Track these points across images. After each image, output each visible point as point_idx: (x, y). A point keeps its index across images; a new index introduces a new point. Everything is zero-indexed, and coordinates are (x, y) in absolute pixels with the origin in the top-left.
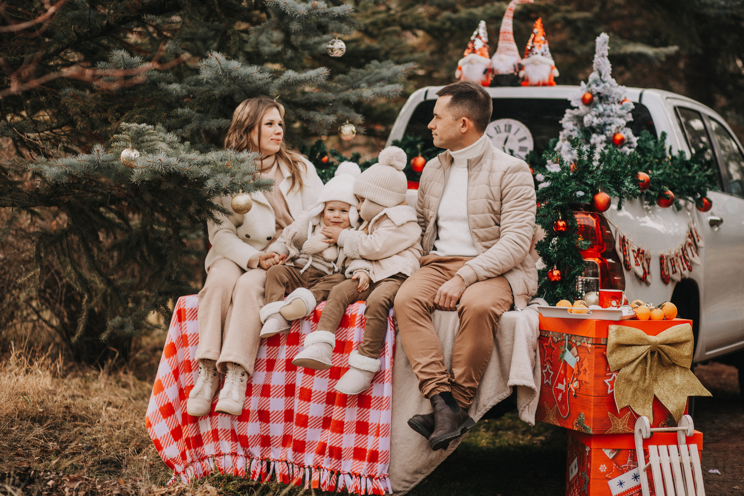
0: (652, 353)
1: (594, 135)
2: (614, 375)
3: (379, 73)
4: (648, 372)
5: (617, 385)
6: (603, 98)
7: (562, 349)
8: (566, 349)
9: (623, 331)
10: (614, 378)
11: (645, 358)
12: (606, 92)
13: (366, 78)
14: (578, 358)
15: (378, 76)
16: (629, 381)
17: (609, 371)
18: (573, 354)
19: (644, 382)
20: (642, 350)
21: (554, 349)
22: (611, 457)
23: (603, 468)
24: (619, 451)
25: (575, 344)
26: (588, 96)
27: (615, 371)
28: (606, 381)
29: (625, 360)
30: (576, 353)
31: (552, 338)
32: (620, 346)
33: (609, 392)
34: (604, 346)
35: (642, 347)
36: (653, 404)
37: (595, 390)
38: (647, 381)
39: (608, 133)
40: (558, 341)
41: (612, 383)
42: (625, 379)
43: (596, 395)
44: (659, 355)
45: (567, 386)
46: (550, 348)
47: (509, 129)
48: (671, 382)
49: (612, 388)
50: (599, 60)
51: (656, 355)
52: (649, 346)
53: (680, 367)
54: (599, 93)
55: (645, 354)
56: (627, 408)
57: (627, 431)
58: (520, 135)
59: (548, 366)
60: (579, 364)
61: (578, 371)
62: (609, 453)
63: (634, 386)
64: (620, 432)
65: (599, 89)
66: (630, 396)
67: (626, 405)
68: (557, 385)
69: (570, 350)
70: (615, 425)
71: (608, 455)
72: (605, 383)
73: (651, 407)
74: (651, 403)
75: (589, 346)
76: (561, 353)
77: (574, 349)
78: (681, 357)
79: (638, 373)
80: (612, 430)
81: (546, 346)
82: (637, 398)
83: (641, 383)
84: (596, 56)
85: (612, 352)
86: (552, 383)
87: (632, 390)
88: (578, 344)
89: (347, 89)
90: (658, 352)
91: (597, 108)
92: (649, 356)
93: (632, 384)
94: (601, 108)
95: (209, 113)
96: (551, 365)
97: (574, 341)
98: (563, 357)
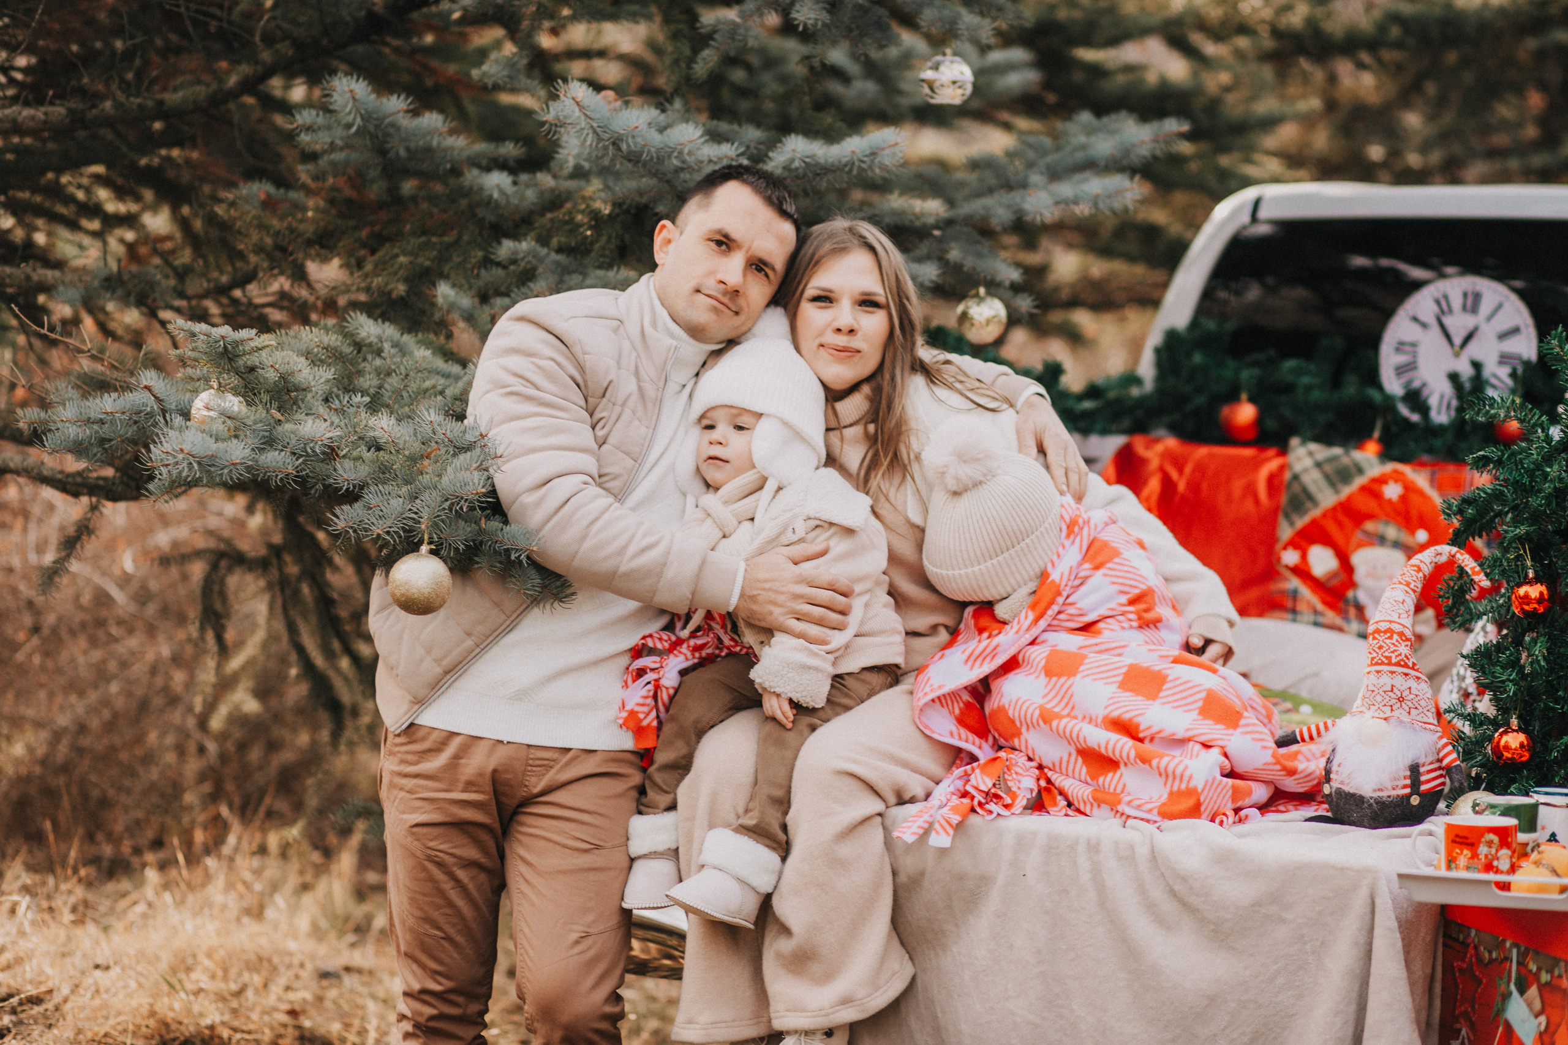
3: (1083, 147)
7: (1502, 987)
8: (1513, 987)
13: (1051, 158)
14: (1543, 1019)
15: (1080, 156)
18: (1530, 1005)
21: (1480, 983)
25: (1536, 976)
30: (1538, 1005)
31: (1476, 948)
40: (1491, 961)
47: (1472, 302)
58: (1503, 321)
59: (1464, 1032)
60: (1545, 1037)
69: (1522, 992)
76: (1498, 999)
77: (1533, 991)
81: (1461, 970)
88: (1545, 977)
89: (991, 191)
95: (588, 252)
96: (1472, 1026)
97: (1533, 967)
98: (1502, 1010)
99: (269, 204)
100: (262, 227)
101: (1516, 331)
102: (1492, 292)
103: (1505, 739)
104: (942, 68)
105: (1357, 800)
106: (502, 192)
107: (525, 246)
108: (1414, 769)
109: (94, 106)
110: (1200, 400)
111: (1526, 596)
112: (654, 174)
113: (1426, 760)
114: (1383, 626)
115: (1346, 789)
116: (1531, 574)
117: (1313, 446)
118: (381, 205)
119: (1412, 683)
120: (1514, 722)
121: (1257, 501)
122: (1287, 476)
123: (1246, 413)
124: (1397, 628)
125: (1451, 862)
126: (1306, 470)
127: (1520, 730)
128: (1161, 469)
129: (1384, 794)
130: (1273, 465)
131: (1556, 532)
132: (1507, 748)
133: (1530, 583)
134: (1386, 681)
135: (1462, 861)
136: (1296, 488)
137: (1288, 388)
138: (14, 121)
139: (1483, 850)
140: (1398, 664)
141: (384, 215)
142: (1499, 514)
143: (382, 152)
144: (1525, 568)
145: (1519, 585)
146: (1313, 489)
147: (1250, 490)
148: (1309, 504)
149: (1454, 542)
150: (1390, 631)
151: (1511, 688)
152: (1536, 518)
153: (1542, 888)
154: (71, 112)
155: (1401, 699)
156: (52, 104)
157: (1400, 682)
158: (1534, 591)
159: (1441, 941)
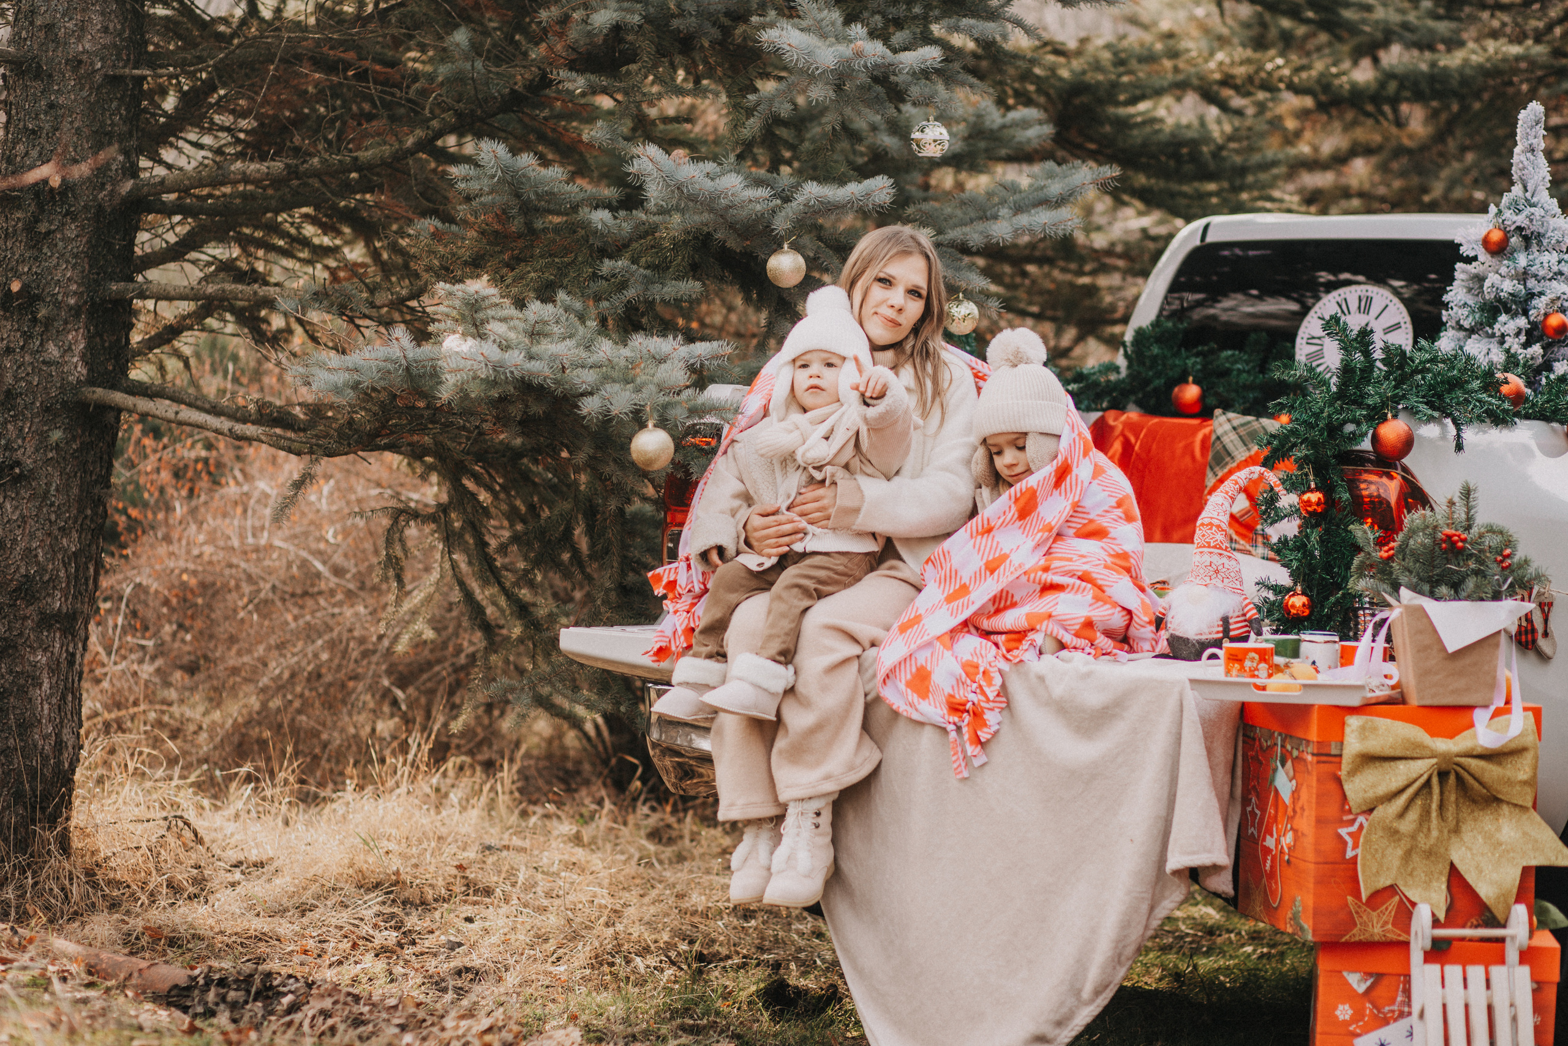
0: (1443, 775)
1: (1503, 318)
2: (1361, 819)
3: (1045, 188)
4: (1434, 814)
5: (1368, 841)
6: (1530, 239)
7: (1273, 764)
8: (1278, 763)
9: (1374, 729)
10: (1361, 827)
11: (1428, 784)
12: (1536, 227)
14: (1294, 782)
15: (1041, 195)
16: (1394, 834)
17: (1350, 812)
18: (1287, 774)
19: (1427, 836)
20: (1420, 768)
21: (1262, 764)
22: (1361, 988)
23: (1344, 1012)
24: (1379, 977)
25: (1291, 753)
26: (1496, 236)
27: (1363, 812)
28: (1343, 832)
29: (1382, 790)
30: (1291, 773)
31: (1259, 739)
32: (1370, 759)
33: (1350, 854)
34: (1337, 759)
35: (1420, 762)
36: (1449, 882)
37: (1317, 851)
38: (1435, 833)
39: (1532, 312)
40: (1267, 747)
41: (1355, 836)
42: (1384, 829)
43: (1320, 860)
44: (1459, 779)
45: (1278, 841)
46: (1256, 758)
47: (1366, 304)
48: (1488, 837)
49: (1355, 846)
50: (1523, 158)
51: (1452, 779)
52: (1434, 761)
53: (1508, 803)
54: (1520, 229)
55: (1425, 777)
56: (1391, 890)
57: (1392, 936)
58: (1387, 320)
59: (1253, 799)
60: (1295, 794)
61: (1294, 811)
62: (1357, 982)
63: (1405, 844)
64: (1376, 938)
65: (1521, 220)
66: (1396, 863)
67: (1388, 883)
68: (1264, 840)
69: (1283, 766)
70: (1365, 924)
71: (1355, 986)
72: (1340, 837)
73: (1444, 887)
74: (1444, 879)
75: (1309, 758)
76: (1271, 772)
77: (1289, 764)
78: (1510, 782)
79: (1413, 815)
80: (1356, 934)
81: (1252, 757)
82: (1414, 869)
83: (1421, 837)
84: (1517, 150)
85: (1352, 773)
86: (1259, 832)
87: (1400, 852)
88: (1295, 753)
89: (971, 221)
90: (1457, 775)
91: (1514, 260)
92: (1435, 780)
93: (1399, 840)
94: (1522, 260)
95: (668, 268)
96: (1258, 797)
97: (1289, 747)
98: (1273, 781)
99: (436, 235)
100: (431, 252)
101: (1397, 326)
102: (1380, 295)
103: (1293, 599)
104: (927, 130)
105: (1185, 641)
106: (604, 223)
107: (621, 263)
108: (1225, 621)
109: (305, 162)
110: (1157, 383)
111: (1309, 501)
112: (711, 210)
113: (1233, 613)
114: (1206, 521)
115: (1178, 633)
116: (1313, 485)
117: (1231, 415)
118: (520, 236)
119: (1225, 560)
120: (1299, 588)
121: (1193, 457)
122: (1213, 437)
123: (1191, 392)
124: (1216, 522)
125: (1228, 672)
126: (1226, 433)
127: (1304, 593)
128: (1122, 434)
129: (1203, 637)
130: (1206, 430)
131: (1334, 457)
132: (1293, 606)
133: (1312, 491)
134: (1207, 558)
135: (1234, 672)
136: (1218, 447)
137: (1226, 373)
138: (244, 173)
139: (1248, 664)
140: (1215, 547)
141: (520, 243)
142: (1294, 445)
143: (518, 196)
144: (1308, 481)
145: (1304, 493)
146: (1230, 447)
147: (1189, 449)
148: (1228, 459)
149: (1264, 465)
150: (1211, 524)
151: (1295, 564)
152: (1313, 445)
153: (1286, 688)
154: (287, 166)
155: (1217, 572)
156: (273, 159)
157: (1216, 559)
158: (1314, 497)
159: (1241, 739)
